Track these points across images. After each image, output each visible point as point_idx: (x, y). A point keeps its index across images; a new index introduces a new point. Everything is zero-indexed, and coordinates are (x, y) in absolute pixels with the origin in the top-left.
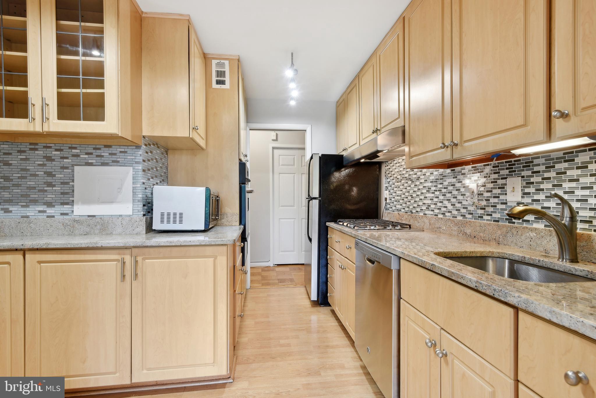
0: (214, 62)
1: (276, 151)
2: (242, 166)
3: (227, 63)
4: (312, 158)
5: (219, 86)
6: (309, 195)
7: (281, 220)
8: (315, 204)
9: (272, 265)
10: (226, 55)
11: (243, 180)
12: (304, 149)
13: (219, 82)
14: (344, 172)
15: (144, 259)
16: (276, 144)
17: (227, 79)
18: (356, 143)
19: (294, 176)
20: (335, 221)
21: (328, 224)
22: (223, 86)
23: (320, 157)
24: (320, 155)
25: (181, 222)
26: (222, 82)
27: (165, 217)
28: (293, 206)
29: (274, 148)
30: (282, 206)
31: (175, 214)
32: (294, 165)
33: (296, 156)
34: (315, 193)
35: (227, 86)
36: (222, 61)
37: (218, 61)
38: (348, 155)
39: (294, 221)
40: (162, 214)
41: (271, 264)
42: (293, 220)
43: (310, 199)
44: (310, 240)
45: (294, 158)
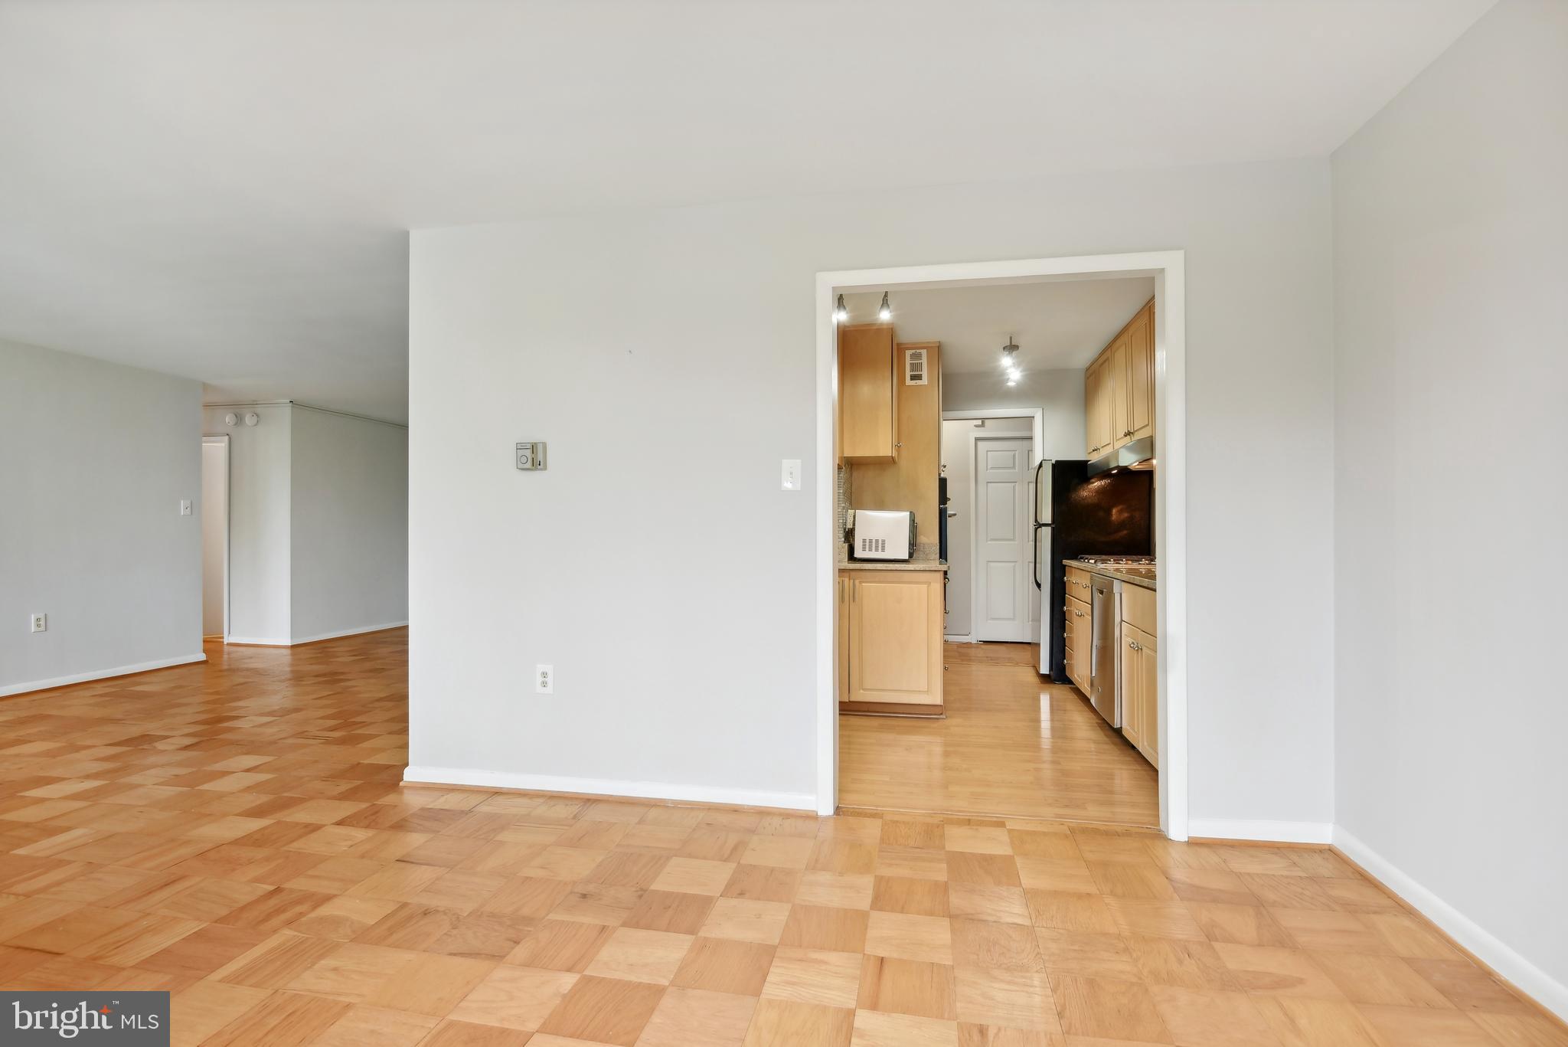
0: (908, 353)
1: (980, 444)
2: (943, 483)
3: (924, 352)
4: (1041, 466)
5: (913, 383)
6: (1036, 521)
7: (992, 564)
8: (1046, 534)
9: (974, 641)
10: (924, 343)
11: (943, 498)
12: (1031, 438)
13: (913, 378)
14: (1097, 484)
15: (860, 582)
16: (981, 434)
17: (925, 373)
18: (1110, 444)
19: (1014, 487)
20: (1074, 557)
21: (1065, 562)
22: (919, 382)
23: (1053, 464)
24: (1054, 462)
25: (883, 550)
26: (918, 377)
27: (868, 544)
28: (1013, 540)
29: (977, 439)
30: (992, 540)
31: (877, 541)
32: (1014, 467)
33: (1017, 452)
34: (1047, 516)
35: (925, 381)
36: (918, 351)
37: (914, 351)
38: (1099, 461)
39: (1014, 566)
40: (864, 541)
41: (972, 639)
42: (1013, 564)
43: (1039, 525)
44: (1039, 585)
45: (1014, 456)
